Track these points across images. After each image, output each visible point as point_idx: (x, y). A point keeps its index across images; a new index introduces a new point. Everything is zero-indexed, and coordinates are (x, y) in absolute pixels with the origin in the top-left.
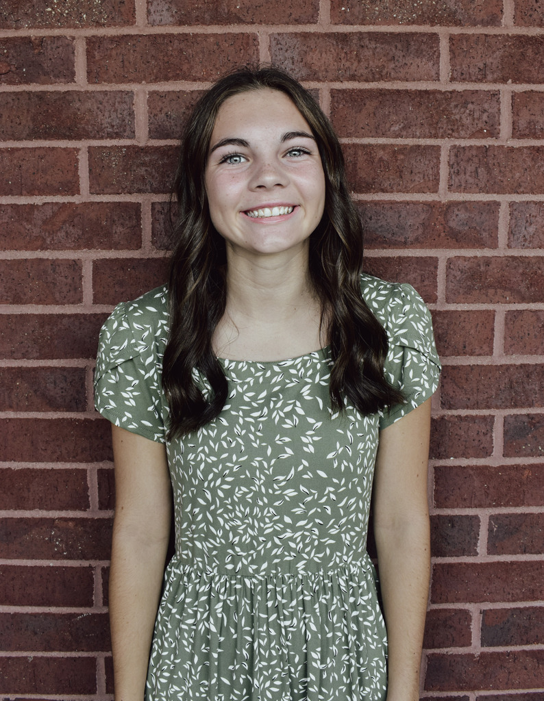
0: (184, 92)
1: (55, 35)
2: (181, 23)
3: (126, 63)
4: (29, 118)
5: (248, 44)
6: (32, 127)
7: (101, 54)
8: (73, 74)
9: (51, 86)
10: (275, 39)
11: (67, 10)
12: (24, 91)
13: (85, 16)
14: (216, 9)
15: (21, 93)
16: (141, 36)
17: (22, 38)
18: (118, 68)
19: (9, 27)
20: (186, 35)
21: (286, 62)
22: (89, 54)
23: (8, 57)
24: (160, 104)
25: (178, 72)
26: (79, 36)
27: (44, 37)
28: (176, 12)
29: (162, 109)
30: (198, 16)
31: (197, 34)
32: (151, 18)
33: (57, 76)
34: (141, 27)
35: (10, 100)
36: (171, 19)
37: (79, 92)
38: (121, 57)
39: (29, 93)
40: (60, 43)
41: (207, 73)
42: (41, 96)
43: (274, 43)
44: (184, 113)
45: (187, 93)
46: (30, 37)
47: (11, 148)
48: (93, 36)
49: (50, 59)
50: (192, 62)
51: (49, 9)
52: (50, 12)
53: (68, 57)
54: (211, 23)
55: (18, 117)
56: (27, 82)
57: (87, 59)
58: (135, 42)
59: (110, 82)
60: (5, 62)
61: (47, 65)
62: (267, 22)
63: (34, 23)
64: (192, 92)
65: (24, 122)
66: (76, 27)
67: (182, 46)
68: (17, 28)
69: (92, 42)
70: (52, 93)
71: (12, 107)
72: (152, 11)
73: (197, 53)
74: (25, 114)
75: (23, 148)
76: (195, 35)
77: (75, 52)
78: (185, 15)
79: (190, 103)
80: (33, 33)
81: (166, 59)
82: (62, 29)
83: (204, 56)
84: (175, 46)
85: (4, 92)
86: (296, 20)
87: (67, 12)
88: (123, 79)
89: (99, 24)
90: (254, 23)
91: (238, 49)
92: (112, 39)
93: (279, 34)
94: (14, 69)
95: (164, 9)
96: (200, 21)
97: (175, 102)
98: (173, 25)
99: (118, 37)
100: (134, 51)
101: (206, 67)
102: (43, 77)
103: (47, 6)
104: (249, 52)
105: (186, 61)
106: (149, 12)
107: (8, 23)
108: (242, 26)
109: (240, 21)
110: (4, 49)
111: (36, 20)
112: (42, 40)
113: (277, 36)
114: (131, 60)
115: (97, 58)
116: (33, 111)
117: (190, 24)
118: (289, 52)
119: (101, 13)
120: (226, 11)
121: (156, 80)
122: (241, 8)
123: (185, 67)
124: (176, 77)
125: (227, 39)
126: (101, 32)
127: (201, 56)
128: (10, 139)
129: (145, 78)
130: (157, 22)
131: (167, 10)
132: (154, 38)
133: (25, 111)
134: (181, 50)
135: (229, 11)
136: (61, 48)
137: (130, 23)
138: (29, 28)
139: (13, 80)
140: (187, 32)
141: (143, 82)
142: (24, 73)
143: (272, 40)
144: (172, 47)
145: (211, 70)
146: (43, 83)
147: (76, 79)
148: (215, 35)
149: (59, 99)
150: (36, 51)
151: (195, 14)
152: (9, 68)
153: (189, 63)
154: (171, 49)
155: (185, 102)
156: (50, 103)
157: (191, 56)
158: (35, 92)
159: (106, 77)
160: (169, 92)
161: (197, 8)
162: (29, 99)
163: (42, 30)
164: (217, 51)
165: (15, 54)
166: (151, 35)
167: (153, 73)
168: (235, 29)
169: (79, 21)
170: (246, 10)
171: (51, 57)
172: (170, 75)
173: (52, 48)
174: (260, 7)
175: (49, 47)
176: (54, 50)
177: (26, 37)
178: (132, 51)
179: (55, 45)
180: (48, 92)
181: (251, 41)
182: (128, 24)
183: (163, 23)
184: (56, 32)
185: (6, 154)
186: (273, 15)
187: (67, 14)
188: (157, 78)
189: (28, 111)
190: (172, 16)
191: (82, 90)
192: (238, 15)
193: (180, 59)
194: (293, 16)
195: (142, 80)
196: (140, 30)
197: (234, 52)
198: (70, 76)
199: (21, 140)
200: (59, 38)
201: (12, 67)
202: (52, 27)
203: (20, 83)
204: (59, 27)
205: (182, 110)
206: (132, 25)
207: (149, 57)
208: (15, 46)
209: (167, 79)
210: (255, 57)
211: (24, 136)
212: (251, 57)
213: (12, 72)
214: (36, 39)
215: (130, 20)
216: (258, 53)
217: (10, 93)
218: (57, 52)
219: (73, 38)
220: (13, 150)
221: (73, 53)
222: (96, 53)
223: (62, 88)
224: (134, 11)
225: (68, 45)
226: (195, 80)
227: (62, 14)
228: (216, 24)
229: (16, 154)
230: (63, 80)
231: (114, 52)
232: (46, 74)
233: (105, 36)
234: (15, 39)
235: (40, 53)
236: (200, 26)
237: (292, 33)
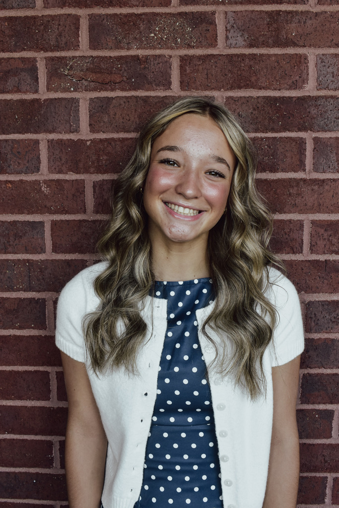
0: (252, 97)
1: (157, 54)
2: (251, 46)
3: (209, 75)
4: (136, 116)
5: (300, 62)
6: (138, 122)
7: (191, 68)
8: (170, 83)
9: (153, 92)
10: (320, 58)
11: (166, 35)
12: (133, 96)
13: (179, 40)
14: (278, 36)
15: (131, 97)
16: (220, 55)
17: (132, 56)
18: (203, 80)
19: (122, 48)
20: (255, 55)
21: (328, 76)
22: (182, 68)
23: (121, 70)
24: (234, 106)
25: (248, 82)
26: (175, 54)
27: (149, 56)
28: (247, 38)
29: (235, 109)
30: (264, 41)
31: (263, 54)
32: (229, 42)
33: (158, 85)
34: (221, 49)
35: (122, 102)
36: (244, 43)
37: (174, 96)
38: (206, 71)
39: (136, 97)
40: (160, 60)
41: (269, 83)
42: (146, 99)
43: (319, 61)
44: (252, 113)
45: (254, 98)
46: (138, 55)
47: (122, 138)
48: (186, 55)
49: (153, 72)
50: (258, 75)
51: (153, 35)
52: (153, 37)
53: (166, 71)
54: (273, 46)
55: (128, 115)
56: (135, 89)
57: (181, 72)
58: (216, 60)
59: (197, 89)
60: (119, 74)
61: (150, 76)
62: (315, 46)
63: (141, 45)
64: (258, 97)
65: (132, 119)
66: (172, 48)
67: (252, 63)
68: (128, 49)
69: (184, 60)
70: (154, 97)
71: (124, 108)
72: (230, 37)
73: (262, 69)
74: (133, 113)
75: (131, 138)
76: (262, 55)
77: (172, 67)
78: (254, 40)
79: (256, 106)
80: (141, 53)
81: (239, 72)
82: (162, 50)
83: (267, 71)
84: (246, 63)
85: (118, 97)
86: (336, 45)
87: (165, 37)
88: (207, 88)
89: (190, 46)
90: (305, 47)
91: (293, 66)
92: (200, 58)
93: (323, 55)
94: (125, 79)
95: (239, 35)
96: (265, 44)
97: (245, 105)
98: (245, 47)
99: (204, 56)
100: (216, 66)
101: (269, 79)
102: (147, 86)
103: (151, 33)
104: (301, 68)
105: (254, 74)
106: (227, 38)
107: (122, 45)
108: (296, 48)
109: (295, 45)
110: (118, 65)
111: (142, 42)
112: (147, 57)
113: (321, 56)
114: (213, 73)
115: (188, 72)
116: (139, 111)
117: (258, 47)
118: (330, 68)
119: (191, 38)
120: (285, 37)
121: (232, 88)
122: (296, 35)
123: (253, 79)
124: (247, 86)
125: (285, 58)
126: (191, 52)
127: (265, 71)
128: (121, 131)
129: (223, 87)
130: (233, 45)
131: (241, 36)
132: (230, 57)
133: (134, 111)
134: (250, 66)
135: (287, 37)
136: (161, 64)
137: (213, 46)
138: (138, 49)
139: (125, 88)
140: (255, 53)
141: (222, 90)
142: (133, 82)
143: (318, 59)
144: (244, 64)
145: (273, 81)
146: (147, 90)
147: (171, 87)
148: (275, 55)
149: (159, 102)
150: (142, 66)
151: (261, 39)
152: (122, 79)
153: (256, 76)
154: (243, 65)
155: (253, 105)
156: (152, 105)
157: (258, 71)
158: (141, 97)
159: (194, 86)
160: (241, 97)
161: (263, 35)
162: (137, 102)
163: (147, 51)
164: (277, 67)
165: (126, 68)
166: (229, 55)
167: (229, 83)
168: (291, 51)
169: (175, 44)
170: (299, 37)
171: (154, 70)
172: (242, 85)
173: (154, 64)
174: (310, 34)
175: (152, 63)
176: (156, 65)
177: (135, 56)
178: (214, 67)
179: (157, 62)
180: (151, 96)
181: (302, 60)
182: (212, 47)
183: (237, 46)
184: (158, 52)
185: (118, 143)
186: (320, 40)
187: (166, 38)
188: (232, 87)
189: (136, 110)
190: (245, 41)
191: (176, 95)
192: (294, 40)
193: (250, 73)
194: (334, 41)
195: (221, 89)
196: (220, 51)
197: (289, 68)
198: (168, 85)
199: (130, 132)
200: (160, 56)
201: (124, 78)
202: (155, 48)
203: (130, 90)
204: (160, 48)
205: (250, 111)
206: (215, 47)
207: (227, 71)
208: (126, 62)
209: (240, 88)
210: (305, 71)
211: (132, 129)
212: (302, 72)
213: (124, 81)
214: (143, 57)
215: (213, 43)
216: (308, 69)
217: (123, 97)
218: (158, 67)
219: (171, 57)
220: (124, 140)
221: (170, 68)
222: (187, 68)
223: (161, 93)
224: (217, 36)
225: (166, 62)
226: (260, 89)
227: (162, 39)
228: (277, 47)
229: (126, 143)
230: (162, 88)
231: (201, 67)
232: (150, 83)
233: (194, 55)
234: (127, 57)
235: (145, 68)
236: (265, 48)
237: (333, 54)
